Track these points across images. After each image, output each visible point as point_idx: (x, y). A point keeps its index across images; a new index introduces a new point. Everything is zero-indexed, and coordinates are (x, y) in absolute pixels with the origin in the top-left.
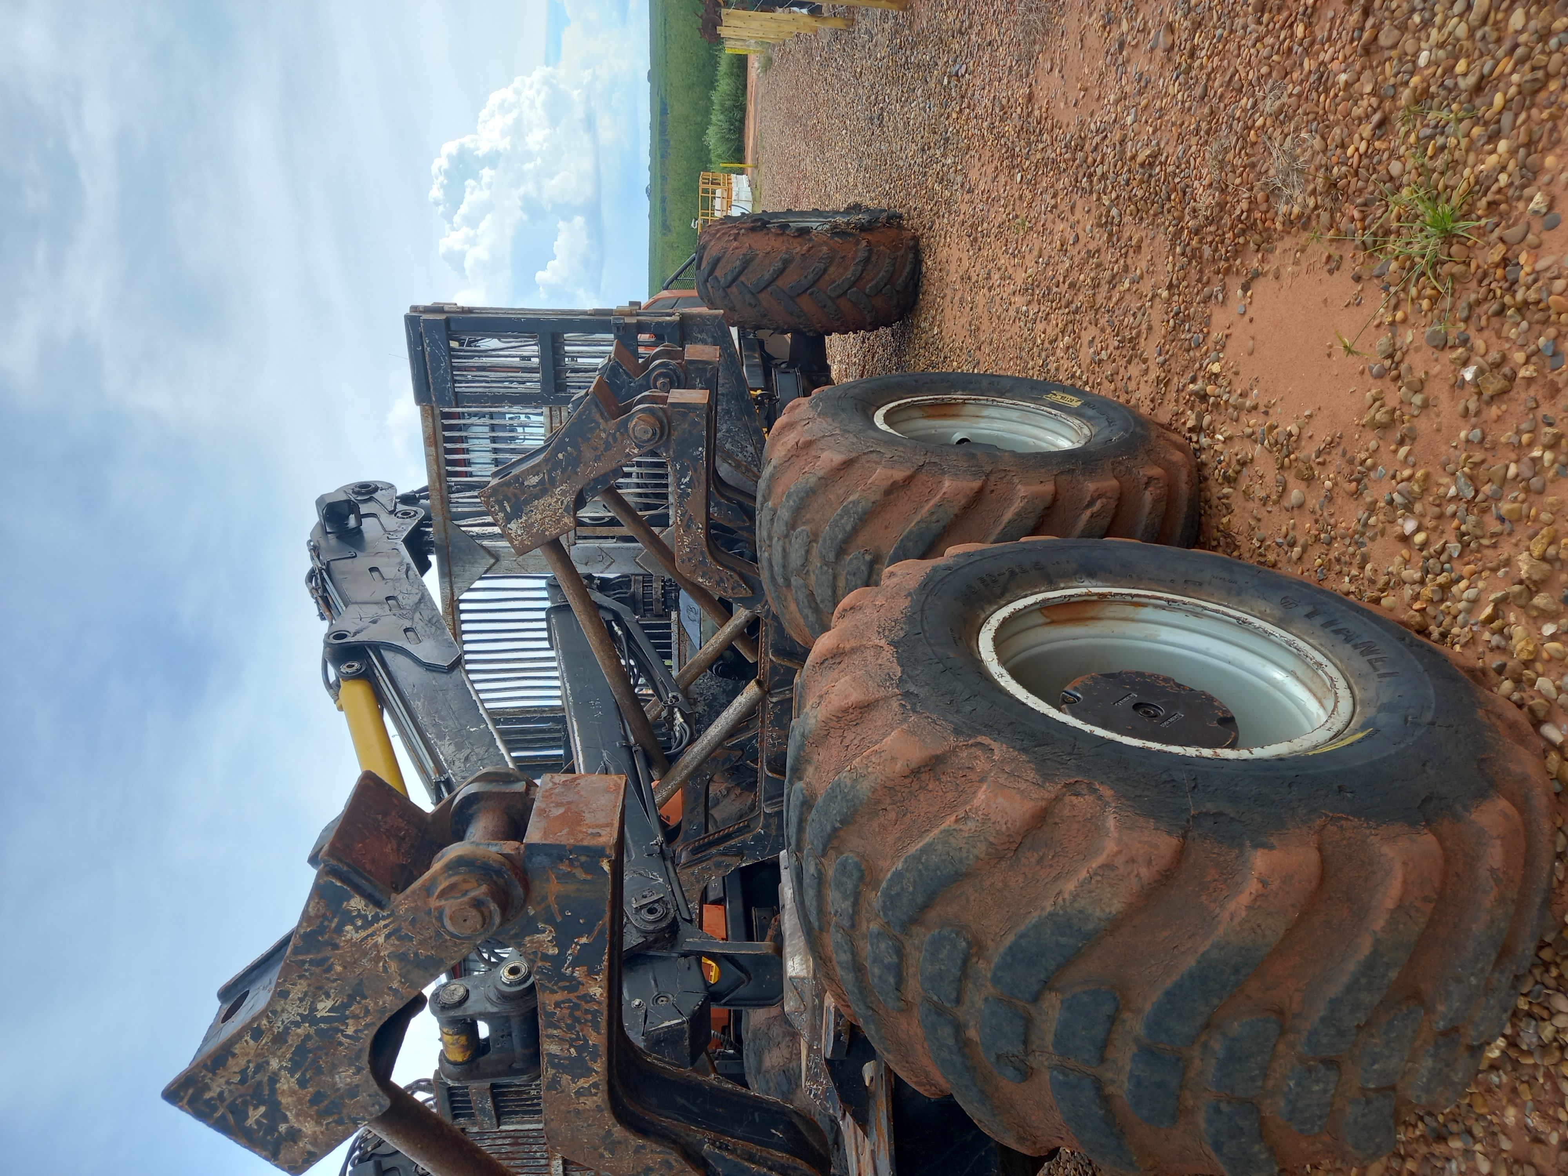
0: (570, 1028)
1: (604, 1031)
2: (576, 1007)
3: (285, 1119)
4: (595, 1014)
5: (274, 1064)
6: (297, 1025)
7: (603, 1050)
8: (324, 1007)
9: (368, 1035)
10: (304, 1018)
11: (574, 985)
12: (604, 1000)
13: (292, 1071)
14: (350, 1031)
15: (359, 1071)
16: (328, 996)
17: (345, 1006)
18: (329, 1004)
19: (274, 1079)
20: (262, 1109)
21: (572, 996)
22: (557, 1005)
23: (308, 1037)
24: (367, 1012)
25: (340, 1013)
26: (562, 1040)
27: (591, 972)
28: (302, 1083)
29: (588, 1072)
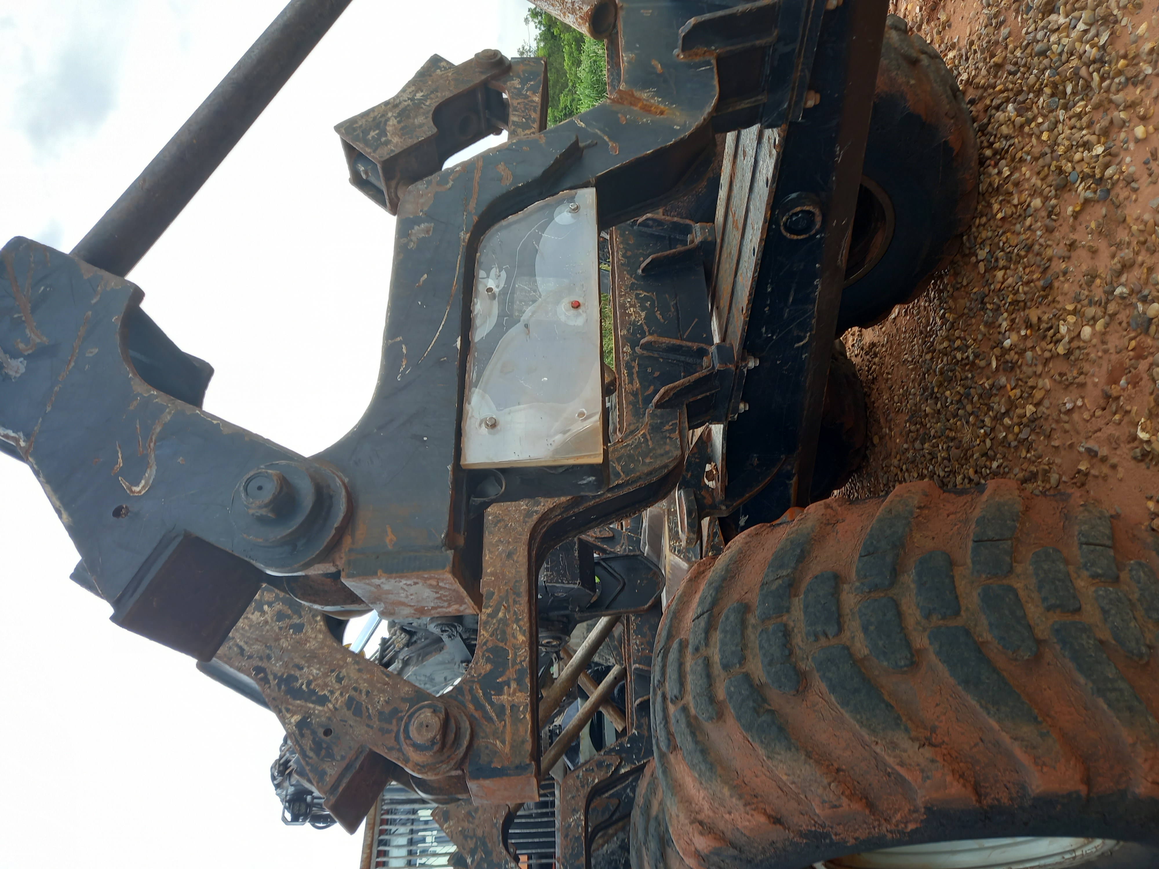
0: (523, 112)
1: (539, 112)
2: (527, 104)
3: (386, 135)
4: (535, 107)
5: (390, 114)
6: (405, 101)
7: (538, 120)
8: (419, 95)
9: (434, 105)
10: (409, 99)
11: (526, 97)
12: (540, 102)
13: (396, 118)
14: (427, 104)
15: (426, 118)
16: (422, 91)
17: (428, 95)
18: (422, 94)
19: (388, 120)
20: (377, 132)
21: (526, 101)
22: (518, 104)
23: (409, 105)
24: (437, 97)
25: (425, 98)
26: (519, 116)
27: (534, 93)
28: (399, 122)
29: (531, 127)
